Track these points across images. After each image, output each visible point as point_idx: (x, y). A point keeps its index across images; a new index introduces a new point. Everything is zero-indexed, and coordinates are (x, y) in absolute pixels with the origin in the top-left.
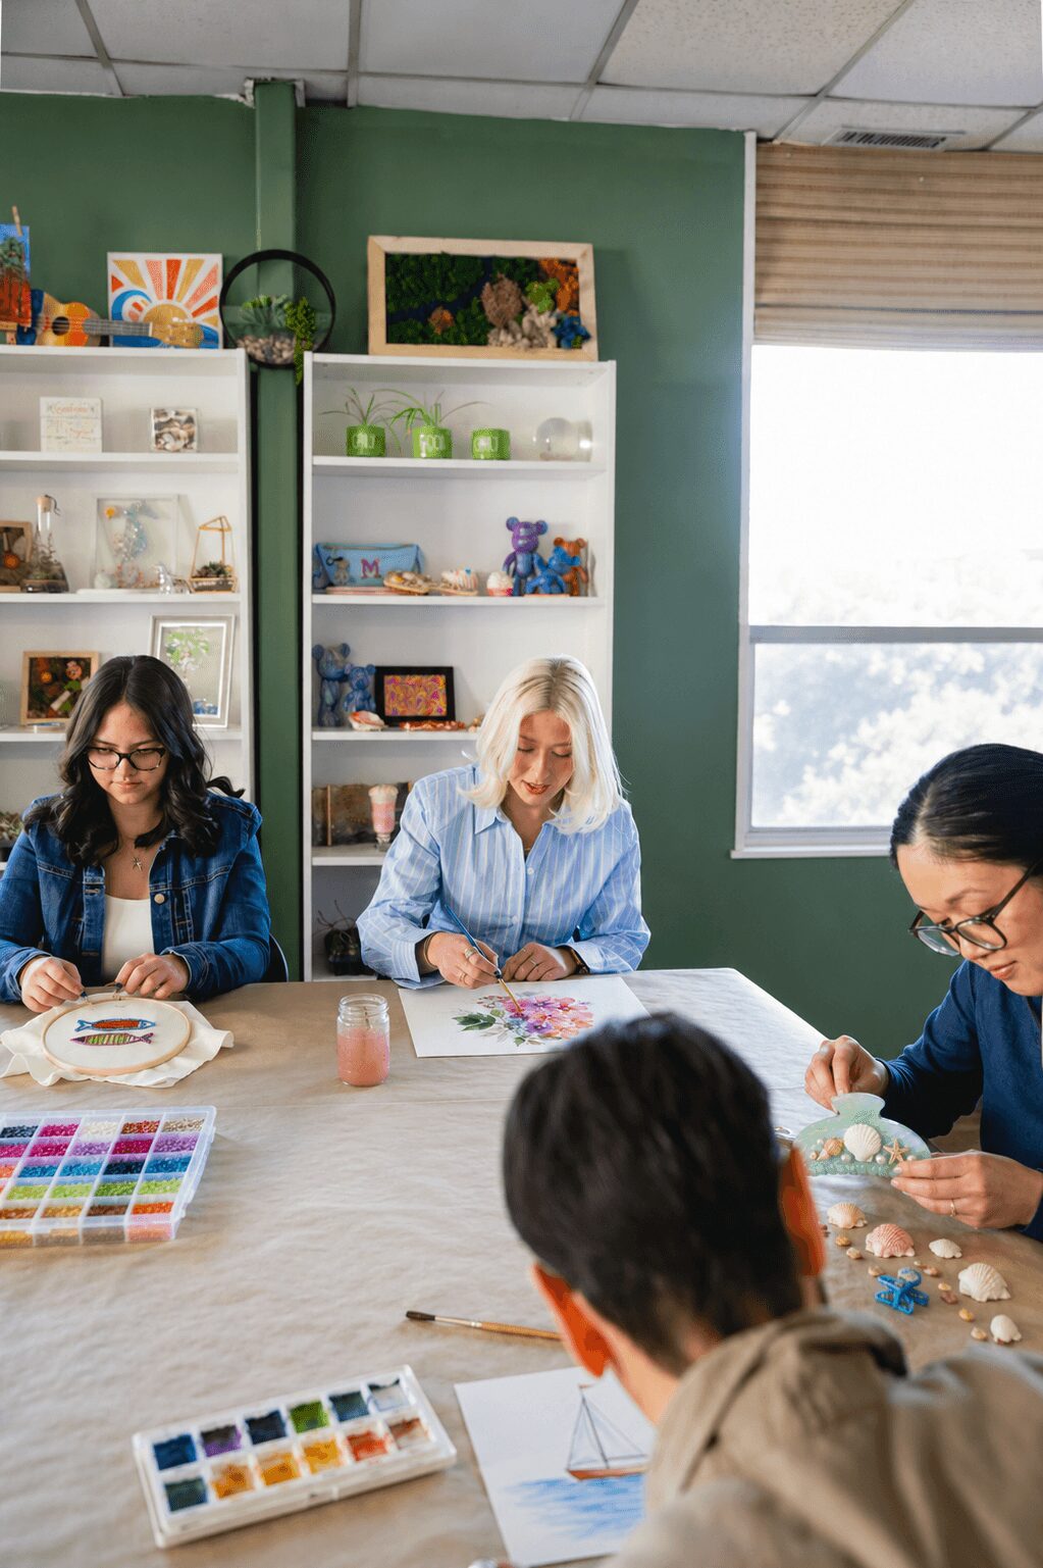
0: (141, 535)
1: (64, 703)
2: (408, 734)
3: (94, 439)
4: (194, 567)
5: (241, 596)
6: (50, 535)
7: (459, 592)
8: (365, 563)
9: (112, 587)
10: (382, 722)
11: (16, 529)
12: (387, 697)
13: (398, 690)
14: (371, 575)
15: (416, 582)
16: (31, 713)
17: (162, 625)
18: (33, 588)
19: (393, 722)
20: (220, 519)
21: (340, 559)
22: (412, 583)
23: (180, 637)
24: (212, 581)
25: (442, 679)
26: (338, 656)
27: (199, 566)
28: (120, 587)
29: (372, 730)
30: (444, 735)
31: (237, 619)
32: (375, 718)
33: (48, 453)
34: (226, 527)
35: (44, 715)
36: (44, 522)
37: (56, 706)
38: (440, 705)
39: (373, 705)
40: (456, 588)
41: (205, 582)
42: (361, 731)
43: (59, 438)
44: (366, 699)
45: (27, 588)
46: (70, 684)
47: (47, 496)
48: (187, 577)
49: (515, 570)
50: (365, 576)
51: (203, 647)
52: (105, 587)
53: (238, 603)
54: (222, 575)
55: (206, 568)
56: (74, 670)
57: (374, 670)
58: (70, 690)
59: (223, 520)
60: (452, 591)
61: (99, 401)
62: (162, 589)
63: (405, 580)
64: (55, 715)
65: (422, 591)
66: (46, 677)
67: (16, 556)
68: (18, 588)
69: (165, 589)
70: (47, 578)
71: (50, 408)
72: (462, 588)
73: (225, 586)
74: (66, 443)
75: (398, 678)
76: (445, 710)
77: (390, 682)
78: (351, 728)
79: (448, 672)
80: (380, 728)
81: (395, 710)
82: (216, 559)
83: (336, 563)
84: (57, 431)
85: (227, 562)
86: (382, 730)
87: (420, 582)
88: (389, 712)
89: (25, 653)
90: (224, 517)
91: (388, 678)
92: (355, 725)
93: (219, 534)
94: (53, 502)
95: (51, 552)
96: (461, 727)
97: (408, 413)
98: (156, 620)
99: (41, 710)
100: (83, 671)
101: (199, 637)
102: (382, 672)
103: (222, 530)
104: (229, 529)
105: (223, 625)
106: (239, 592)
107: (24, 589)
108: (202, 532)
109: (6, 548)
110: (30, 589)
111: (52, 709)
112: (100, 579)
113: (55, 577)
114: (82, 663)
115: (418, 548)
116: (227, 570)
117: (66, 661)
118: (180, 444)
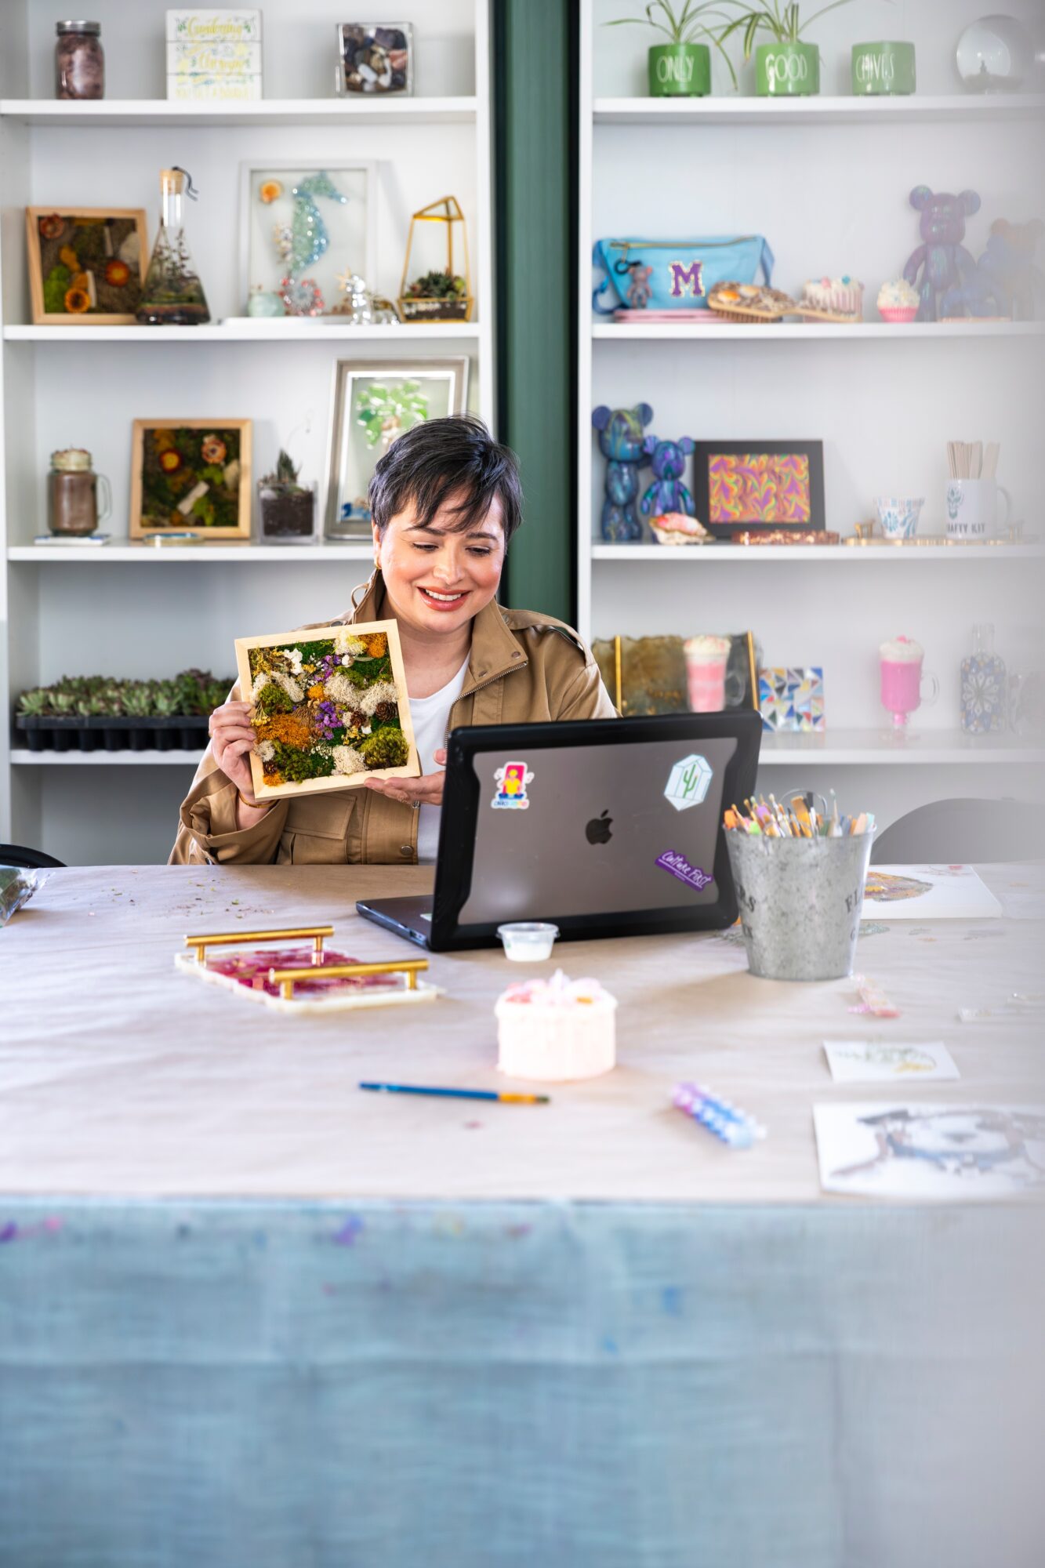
0: (319, 230)
1: (199, 501)
2: (746, 550)
3: (251, 76)
4: (403, 283)
5: (481, 329)
6: (181, 232)
7: (830, 315)
8: (678, 270)
9: (276, 314)
10: (704, 531)
11: (123, 221)
12: (714, 490)
13: (731, 480)
14: (686, 289)
15: (760, 301)
16: (145, 519)
17: (352, 374)
18: (156, 315)
19: (723, 533)
20: (446, 202)
21: (636, 264)
22: (755, 301)
23: (382, 395)
24: (432, 305)
25: (803, 463)
26: (632, 424)
27: (412, 279)
28: (287, 314)
29: (688, 544)
30: (807, 551)
31: (474, 364)
32: (693, 524)
33: (181, 100)
34: (454, 212)
35: (166, 521)
36: (173, 209)
37: (185, 507)
38: (799, 504)
39: (691, 504)
40: (824, 310)
41: (422, 306)
42: (670, 545)
43: (195, 74)
44: (678, 492)
45: (148, 317)
46: (208, 472)
47: (176, 169)
48: (392, 295)
49: (926, 278)
50: (677, 292)
51: (419, 411)
52: (266, 314)
53: (474, 341)
54: (450, 294)
55: (422, 281)
56: (214, 451)
57: (692, 447)
58: (209, 481)
59: (451, 204)
60: (818, 314)
61: (256, 13)
62: (355, 316)
63: (743, 298)
64: (183, 522)
65: (771, 315)
66: (171, 461)
67: (124, 266)
68: (131, 317)
69: (361, 317)
70: (178, 300)
71: (182, 27)
72: (837, 311)
73: (455, 312)
74: (207, 83)
75: (732, 460)
76: (807, 509)
77: (716, 469)
78: (654, 540)
79: (812, 450)
80: (701, 542)
81: (724, 512)
82: (440, 268)
83: (632, 270)
84: (194, 63)
85: (457, 271)
86: (706, 543)
87: (768, 301)
88: (715, 516)
89: (138, 422)
90: (453, 198)
91: (714, 460)
92: (661, 535)
93: (445, 224)
94: (186, 180)
95: (183, 259)
96: (833, 539)
97: (747, 21)
98: (342, 367)
99: (163, 514)
100: (227, 447)
101: (411, 396)
102: (704, 450)
103: (449, 219)
104: (461, 217)
105: (450, 374)
106: (476, 320)
107: (142, 319)
108: (419, 222)
109: (110, 252)
110: (152, 319)
111: (180, 513)
112: (258, 304)
113: (191, 300)
114: (227, 437)
115: (764, 242)
116: (457, 284)
117: (201, 433)
118: (385, 80)
